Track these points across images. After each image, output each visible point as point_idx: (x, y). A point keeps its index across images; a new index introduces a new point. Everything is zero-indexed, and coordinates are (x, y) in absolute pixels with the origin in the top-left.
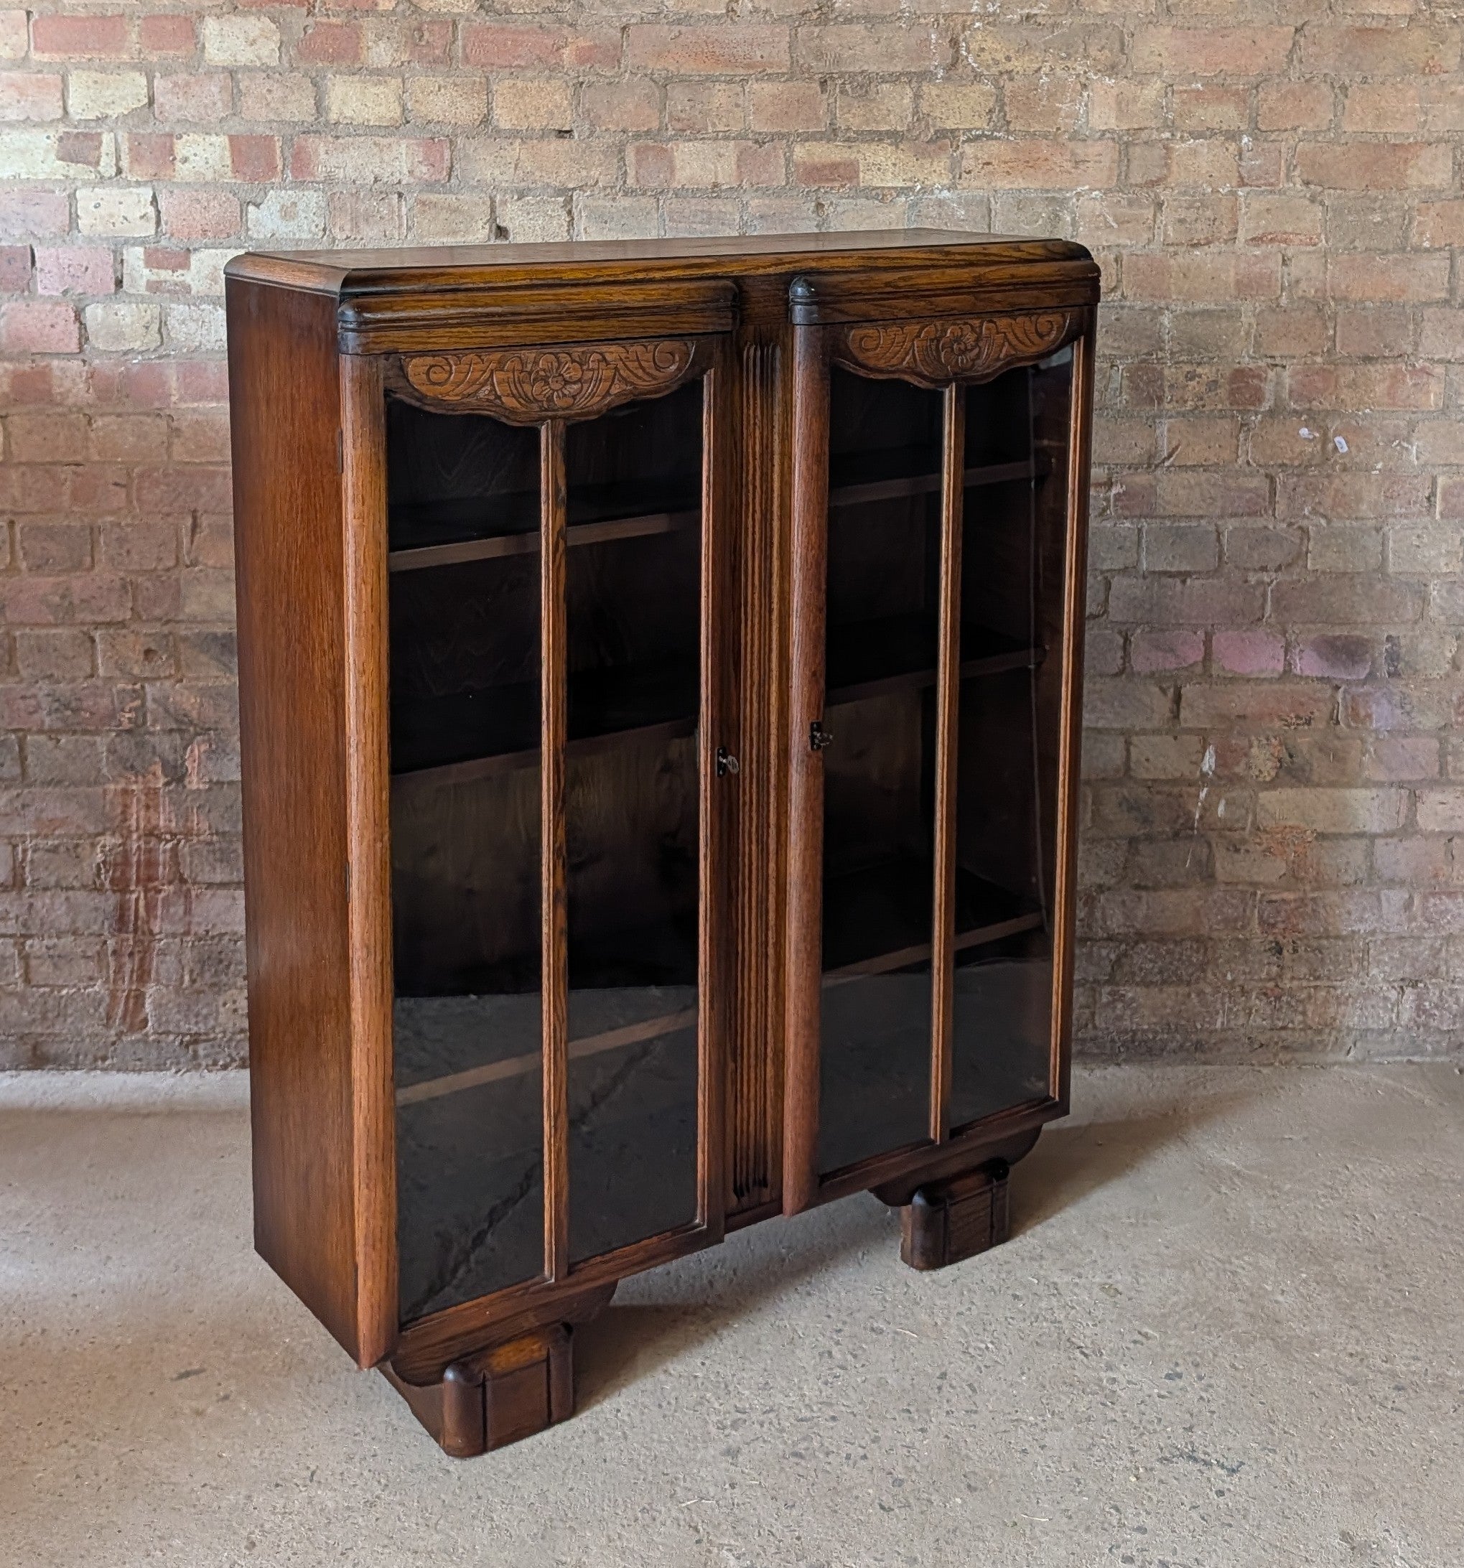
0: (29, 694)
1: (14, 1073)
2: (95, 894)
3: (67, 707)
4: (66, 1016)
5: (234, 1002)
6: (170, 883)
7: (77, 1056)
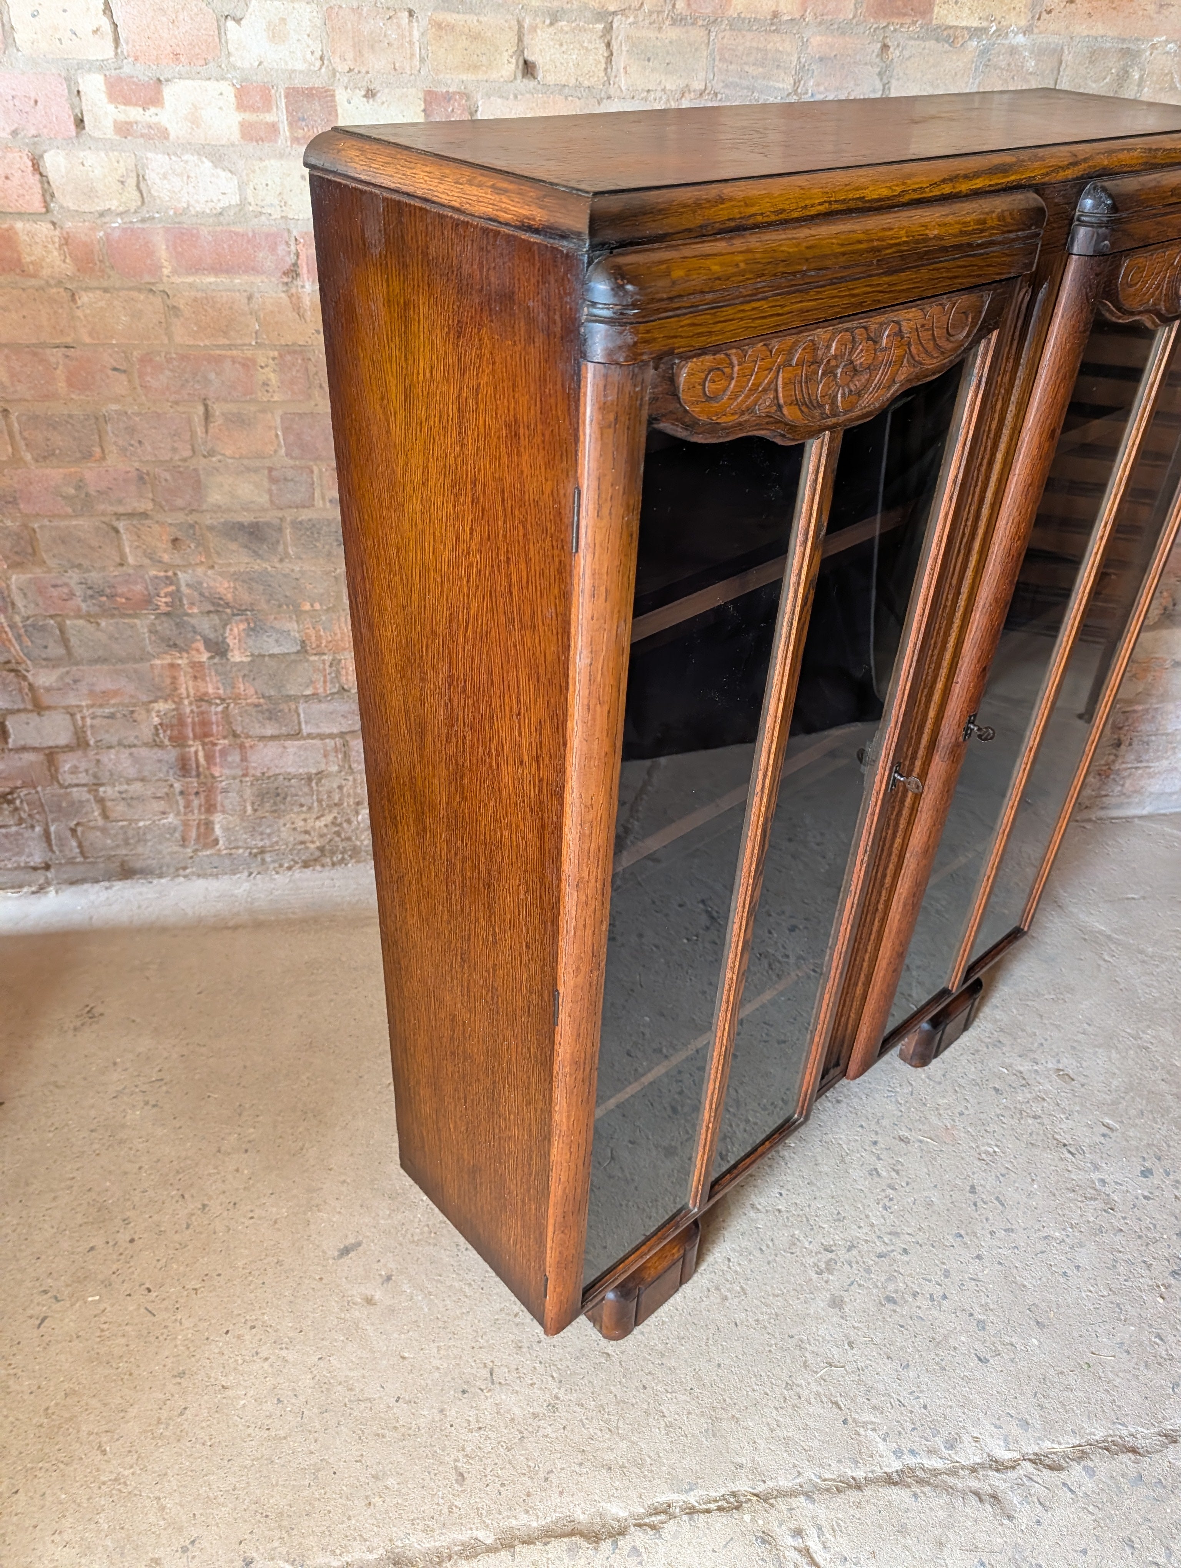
0: (59, 582)
1: (106, 884)
2: (156, 749)
3: (101, 593)
4: (146, 841)
5: (293, 823)
6: (225, 738)
7: (161, 868)
